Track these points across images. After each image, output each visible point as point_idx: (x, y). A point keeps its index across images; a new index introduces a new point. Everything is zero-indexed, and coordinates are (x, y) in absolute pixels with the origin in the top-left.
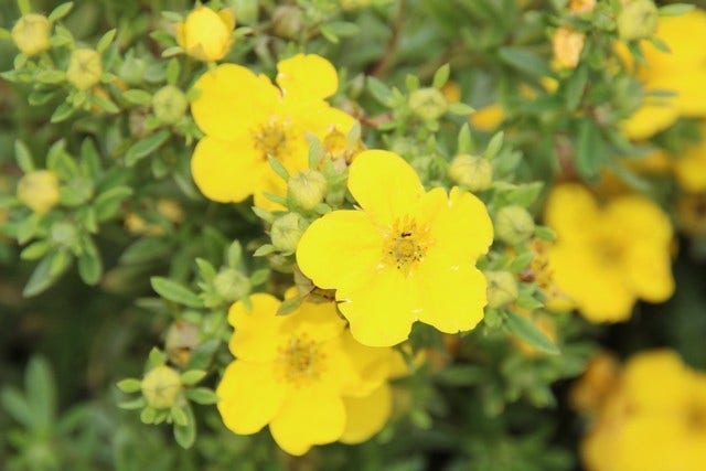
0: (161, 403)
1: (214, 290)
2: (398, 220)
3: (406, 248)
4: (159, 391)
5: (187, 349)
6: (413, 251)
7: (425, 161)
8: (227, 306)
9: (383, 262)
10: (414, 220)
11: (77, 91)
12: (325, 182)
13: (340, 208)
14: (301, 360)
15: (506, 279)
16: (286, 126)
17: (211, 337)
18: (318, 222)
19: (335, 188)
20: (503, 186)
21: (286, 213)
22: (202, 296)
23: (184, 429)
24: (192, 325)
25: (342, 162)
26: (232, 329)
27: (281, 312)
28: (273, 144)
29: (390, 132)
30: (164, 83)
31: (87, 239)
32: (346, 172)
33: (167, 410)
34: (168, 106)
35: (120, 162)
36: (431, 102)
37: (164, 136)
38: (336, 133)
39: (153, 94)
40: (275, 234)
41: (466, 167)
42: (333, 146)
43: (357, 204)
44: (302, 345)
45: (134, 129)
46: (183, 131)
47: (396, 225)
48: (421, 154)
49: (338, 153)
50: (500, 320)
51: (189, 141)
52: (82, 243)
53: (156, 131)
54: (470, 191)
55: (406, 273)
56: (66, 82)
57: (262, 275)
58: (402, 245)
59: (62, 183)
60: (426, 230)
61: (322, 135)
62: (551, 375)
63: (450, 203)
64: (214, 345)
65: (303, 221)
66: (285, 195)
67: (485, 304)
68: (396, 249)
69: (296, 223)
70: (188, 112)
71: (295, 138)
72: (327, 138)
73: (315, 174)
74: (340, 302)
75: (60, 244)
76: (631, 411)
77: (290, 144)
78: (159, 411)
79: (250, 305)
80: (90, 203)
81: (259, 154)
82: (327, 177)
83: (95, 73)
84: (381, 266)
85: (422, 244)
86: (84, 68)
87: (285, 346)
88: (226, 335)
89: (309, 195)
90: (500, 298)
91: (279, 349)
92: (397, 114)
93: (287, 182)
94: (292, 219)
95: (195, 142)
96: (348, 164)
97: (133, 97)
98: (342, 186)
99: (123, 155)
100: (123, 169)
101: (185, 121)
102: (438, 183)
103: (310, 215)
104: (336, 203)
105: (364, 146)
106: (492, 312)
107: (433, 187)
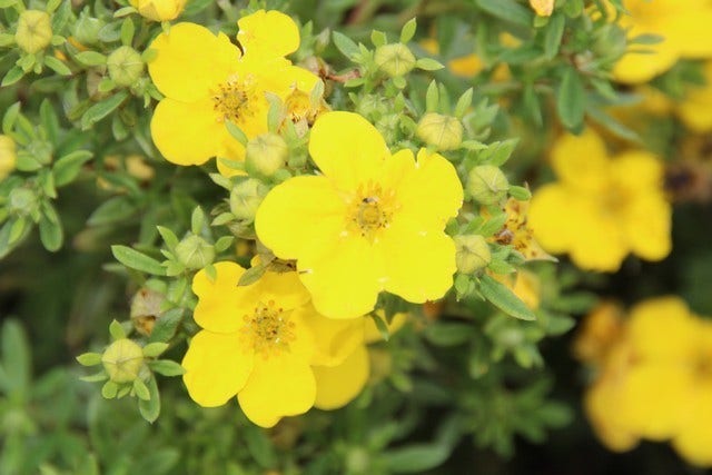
0: (122, 377)
1: (177, 258)
2: (361, 186)
3: (370, 215)
4: (120, 365)
5: (153, 318)
6: (378, 217)
7: (393, 120)
8: (190, 274)
9: (347, 228)
10: (378, 184)
11: (27, 54)
12: (285, 146)
13: (303, 173)
14: (268, 329)
15: (478, 244)
16: (248, 86)
17: (175, 306)
18: (277, 189)
19: (298, 152)
20: (474, 145)
21: (246, 178)
22: (165, 263)
23: (147, 404)
24: (156, 293)
25: (304, 123)
26: (196, 298)
27: (243, 282)
28: (234, 105)
29: (357, 90)
30: (119, 44)
31: (47, 205)
32: (307, 135)
33: (130, 384)
34: (123, 67)
35: (77, 125)
36: (398, 58)
37: (121, 98)
38: (297, 93)
39: (107, 55)
40: (233, 200)
41: (433, 127)
42: (296, 106)
43: (318, 169)
44: (270, 313)
45: (91, 91)
46: (140, 93)
47: (359, 191)
48: (389, 113)
49: (301, 114)
50: (472, 285)
51: (147, 103)
52: (42, 209)
53: (114, 92)
54: (439, 153)
55: (371, 241)
56: (15, 45)
57: (226, 241)
58: (366, 212)
59: (19, 147)
60: (392, 193)
61: (284, 94)
62: (537, 335)
63: (417, 165)
64: (178, 314)
65: (262, 187)
66: (243, 160)
67: (455, 271)
68: (360, 215)
69: (255, 191)
70: (145, 72)
71: (256, 98)
72: (289, 98)
73: (275, 139)
74: (301, 273)
75: (20, 211)
76: (635, 361)
77: (251, 104)
78: (122, 385)
79: (213, 274)
80: (50, 166)
81: (219, 114)
82: (288, 141)
83: (44, 35)
84: (345, 233)
85: (387, 209)
86: (32, 30)
87: (252, 315)
88: (191, 304)
89: (269, 160)
90: (471, 263)
91: (245, 318)
92: (363, 71)
93: (246, 146)
94: (251, 186)
95: (155, 103)
96: (310, 126)
97: (87, 58)
98: (303, 150)
99: (79, 119)
100: (80, 133)
101: (142, 82)
102: (406, 143)
103: (270, 182)
104: (299, 167)
105: (328, 106)
106: (463, 278)
107: (401, 148)
